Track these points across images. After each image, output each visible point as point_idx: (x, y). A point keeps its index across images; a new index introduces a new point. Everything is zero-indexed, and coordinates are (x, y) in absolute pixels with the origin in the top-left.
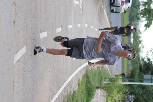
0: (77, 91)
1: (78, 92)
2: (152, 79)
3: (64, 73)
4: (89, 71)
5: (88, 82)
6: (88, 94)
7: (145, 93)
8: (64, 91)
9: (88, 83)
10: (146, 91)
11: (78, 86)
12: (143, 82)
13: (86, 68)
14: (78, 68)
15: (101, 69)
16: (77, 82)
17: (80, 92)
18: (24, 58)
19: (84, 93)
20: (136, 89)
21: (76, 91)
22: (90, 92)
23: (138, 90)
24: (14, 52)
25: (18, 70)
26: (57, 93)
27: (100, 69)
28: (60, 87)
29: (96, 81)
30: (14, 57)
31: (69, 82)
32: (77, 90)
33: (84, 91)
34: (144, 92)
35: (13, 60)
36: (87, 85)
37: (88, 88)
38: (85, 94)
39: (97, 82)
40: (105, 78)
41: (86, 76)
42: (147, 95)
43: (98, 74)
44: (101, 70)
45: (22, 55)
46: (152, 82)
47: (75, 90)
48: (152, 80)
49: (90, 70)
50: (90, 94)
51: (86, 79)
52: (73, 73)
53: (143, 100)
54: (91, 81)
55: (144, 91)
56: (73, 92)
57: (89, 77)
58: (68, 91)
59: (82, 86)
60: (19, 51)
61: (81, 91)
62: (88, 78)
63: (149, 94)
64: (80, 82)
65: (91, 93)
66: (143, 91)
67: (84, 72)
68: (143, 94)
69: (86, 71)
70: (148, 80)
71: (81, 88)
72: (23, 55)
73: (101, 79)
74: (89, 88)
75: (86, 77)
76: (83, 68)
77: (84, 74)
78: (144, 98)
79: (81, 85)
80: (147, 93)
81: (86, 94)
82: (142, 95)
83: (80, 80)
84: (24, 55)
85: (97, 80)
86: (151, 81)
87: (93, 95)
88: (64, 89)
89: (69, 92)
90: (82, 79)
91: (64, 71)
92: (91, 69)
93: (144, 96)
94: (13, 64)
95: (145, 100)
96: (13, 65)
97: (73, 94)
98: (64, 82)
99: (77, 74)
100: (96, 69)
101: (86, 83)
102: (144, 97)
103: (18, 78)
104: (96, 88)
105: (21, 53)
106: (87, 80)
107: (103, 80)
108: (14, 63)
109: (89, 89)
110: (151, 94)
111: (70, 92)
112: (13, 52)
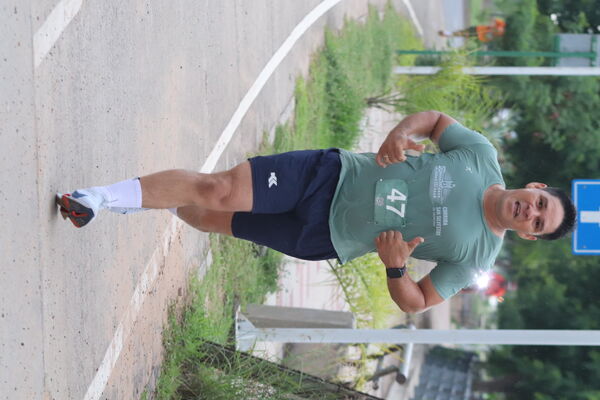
0: (290, 125)
1: (295, 127)
2: (592, 52)
3: (238, 61)
4: (336, 35)
5: (336, 80)
6: (335, 131)
7: (563, 105)
8: (240, 136)
9: (336, 84)
10: (566, 96)
11: (297, 102)
12: (554, 65)
13: (324, 23)
14: (293, 29)
15: (385, 16)
16: (292, 86)
17: (304, 127)
18: (76, 33)
19: (320, 127)
20: (528, 88)
21: (286, 125)
22: (343, 120)
23: (537, 92)
24: (34, 16)
25: (54, 90)
26: (212, 149)
27: (377, 18)
28: (226, 123)
29: (364, 70)
30: (35, 39)
31: (261, 93)
32: (291, 120)
33: (321, 120)
34: (558, 101)
35: (33, 53)
36: (331, 95)
37: (335, 104)
38: (324, 133)
39: (369, 72)
40: (401, 52)
41: (327, 57)
42: (572, 114)
43: (371, 41)
44: (384, 21)
45: (68, 22)
46: (592, 65)
47: (283, 122)
48: (592, 56)
49: (340, 26)
50: (343, 131)
51: (325, 71)
52: (273, 54)
53: (556, 134)
54: (345, 77)
55: (560, 97)
56: (276, 133)
57: (338, 61)
58: (255, 130)
59: (309, 101)
60: (54, 6)
61: (305, 120)
62: (334, 64)
63: (580, 108)
64: (303, 86)
65: (346, 126)
66: (553, 98)
67: (317, 41)
68: (554, 108)
69: (326, 33)
70: (577, 54)
71: (306, 111)
72: (71, 23)
73: (383, 58)
74: (340, 104)
75: (325, 62)
76: (315, 26)
77: (318, 50)
78: (557, 123)
79: (306, 99)
80: (570, 104)
81: (328, 131)
82: (550, 113)
83: (301, 77)
84: (76, 19)
85: (370, 65)
86: (588, 61)
87: (354, 135)
88: (241, 125)
89: (260, 135)
90: (310, 71)
91: (238, 52)
92: (346, 25)
93: (560, 115)
94: (33, 66)
95: (562, 132)
96: (33, 72)
97: (276, 139)
98: (241, 100)
99: (290, 54)
100: (363, 20)
101: (328, 86)
102: (562, 120)
103: (56, 120)
104: (365, 102)
105: (65, 13)
106: (329, 75)
107: (393, 62)
108: (38, 61)
109: (338, 112)
110: (586, 108)
111: (265, 134)
112: (31, 17)
